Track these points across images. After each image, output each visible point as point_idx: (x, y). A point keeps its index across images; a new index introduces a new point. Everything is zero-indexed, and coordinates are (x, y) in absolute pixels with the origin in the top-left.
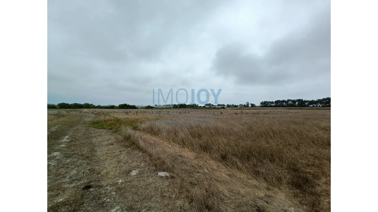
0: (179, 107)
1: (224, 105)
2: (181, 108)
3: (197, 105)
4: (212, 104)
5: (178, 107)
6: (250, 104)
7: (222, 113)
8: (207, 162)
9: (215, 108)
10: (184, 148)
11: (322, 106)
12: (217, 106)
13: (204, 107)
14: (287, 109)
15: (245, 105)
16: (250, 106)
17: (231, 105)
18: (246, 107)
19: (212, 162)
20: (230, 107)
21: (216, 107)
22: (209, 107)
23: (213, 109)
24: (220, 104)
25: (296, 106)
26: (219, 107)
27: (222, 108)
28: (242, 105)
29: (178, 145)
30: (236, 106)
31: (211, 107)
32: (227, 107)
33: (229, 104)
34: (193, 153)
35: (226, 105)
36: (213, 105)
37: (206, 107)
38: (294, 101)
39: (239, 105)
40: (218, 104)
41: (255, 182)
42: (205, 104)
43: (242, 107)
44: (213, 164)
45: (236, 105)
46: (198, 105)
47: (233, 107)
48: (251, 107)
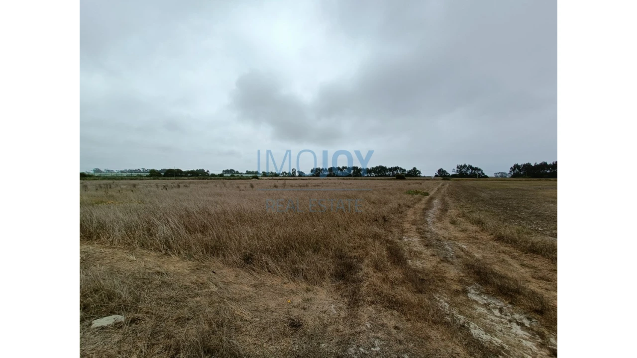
0: (164, 176)
1: (257, 173)
2: (168, 177)
3: (206, 171)
4: (236, 170)
5: (160, 176)
7: (252, 186)
9: (242, 178)
11: (376, 176)
12: (245, 174)
13: (221, 175)
14: (341, 179)
16: (297, 174)
18: (291, 176)
20: (267, 176)
21: (243, 175)
22: (231, 176)
23: (238, 179)
24: (251, 171)
26: (250, 175)
27: (254, 177)
28: (285, 172)
30: (276, 175)
31: (234, 176)
32: (262, 176)
36: (237, 172)
37: (225, 175)
40: (247, 171)
42: (224, 171)
43: (285, 176)
46: (208, 171)
47: (271, 176)
48: (298, 176)
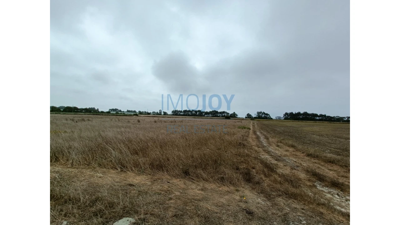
1: (135, 112)
3: (96, 109)
4: (119, 109)
6: (162, 112)
7: (139, 121)
8: (170, 182)
9: (125, 115)
10: (125, 172)
11: (212, 116)
12: (126, 112)
13: (108, 112)
15: (158, 113)
16: (163, 113)
17: (143, 112)
18: (159, 115)
19: (175, 181)
20: (142, 114)
21: (125, 113)
22: (116, 113)
23: (123, 116)
24: (131, 110)
25: (197, 116)
26: (129, 113)
27: (134, 115)
28: (155, 112)
29: (112, 171)
30: (149, 114)
31: (118, 113)
32: (138, 114)
33: (141, 111)
34: (144, 176)
35: (137, 111)
36: (120, 111)
37: (111, 112)
38: (196, 112)
39: (152, 112)
40: (127, 110)
41: (225, 188)
42: (110, 109)
43: (155, 115)
44: (179, 183)
45: (149, 112)
46: (98, 109)
47: (145, 114)
48: (164, 115)
